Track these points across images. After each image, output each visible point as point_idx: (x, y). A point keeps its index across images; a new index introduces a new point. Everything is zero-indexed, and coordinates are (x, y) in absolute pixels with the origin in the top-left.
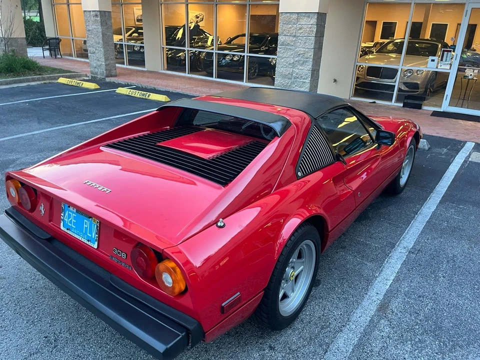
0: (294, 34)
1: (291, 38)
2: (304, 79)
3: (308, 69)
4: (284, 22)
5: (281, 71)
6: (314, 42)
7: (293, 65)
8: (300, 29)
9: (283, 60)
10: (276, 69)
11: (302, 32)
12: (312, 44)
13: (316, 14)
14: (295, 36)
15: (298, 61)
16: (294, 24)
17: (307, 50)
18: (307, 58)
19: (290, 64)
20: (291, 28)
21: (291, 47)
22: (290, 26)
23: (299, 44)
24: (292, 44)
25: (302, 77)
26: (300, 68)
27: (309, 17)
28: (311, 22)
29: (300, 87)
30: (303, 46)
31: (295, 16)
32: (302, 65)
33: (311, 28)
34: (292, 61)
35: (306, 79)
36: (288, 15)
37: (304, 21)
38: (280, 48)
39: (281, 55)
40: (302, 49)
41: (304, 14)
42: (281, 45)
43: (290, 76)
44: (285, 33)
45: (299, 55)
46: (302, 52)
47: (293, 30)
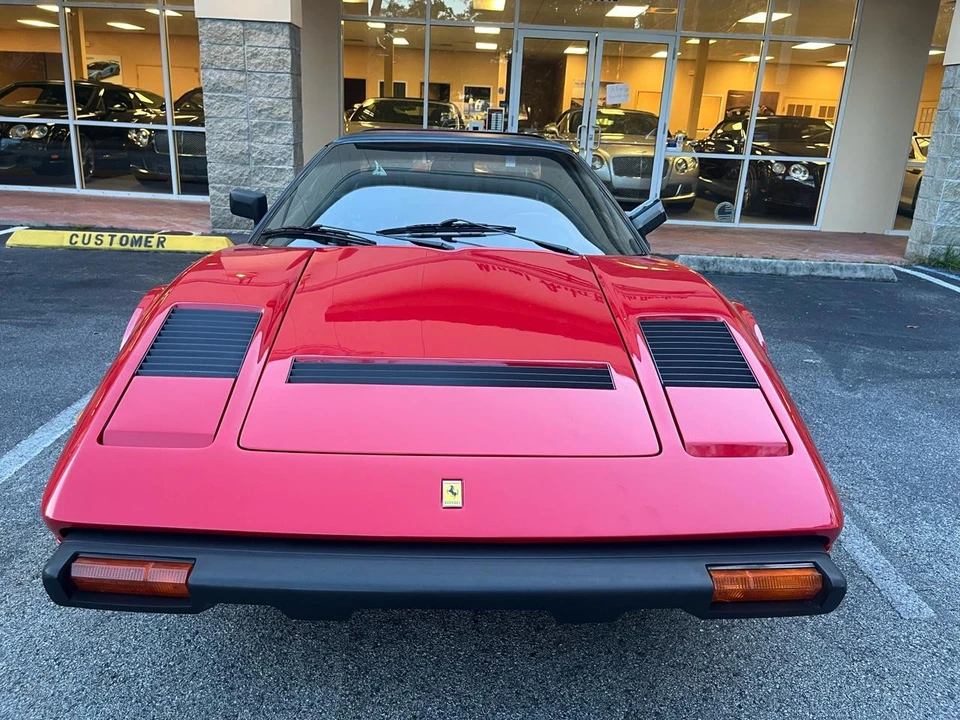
0: (239, 67)
1: (235, 75)
2: (279, 163)
3: (286, 141)
4: (213, 40)
5: (221, 149)
6: (290, 85)
7: (249, 134)
8: (254, 56)
9: (221, 124)
10: (207, 144)
11: (260, 64)
12: (287, 88)
13: (287, 31)
14: (242, 71)
15: (260, 125)
16: (238, 44)
17: (277, 101)
18: (280, 119)
19: (240, 132)
20: (230, 53)
21: (237, 96)
22: (228, 48)
23: (255, 88)
24: (239, 88)
25: (273, 159)
26: (267, 139)
27: (270, 31)
28: (279, 43)
29: (272, 181)
30: (268, 93)
31: (235, 28)
32: (269, 133)
33: (279, 54)
34: (245, 125)
35: (284, 163)
36: (220, 23)
37: (260, 40)
38: (210, 98)
39: (214, 113)
40: (266, 100)
41: (258, 25)
42: (210, 91)
43: (245, 158)
44: (217, 63)
45: (260, 111)
46: (266, 106)
47: (238, 57)
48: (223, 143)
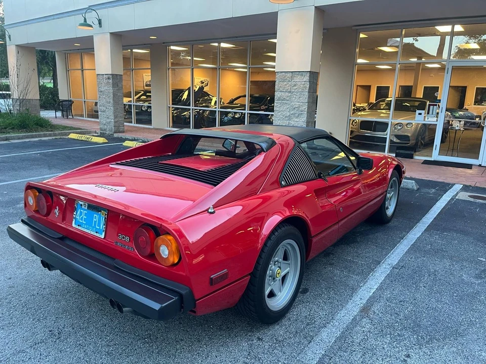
0: (289, 90)
1: (287, 94)
3: (303, 120)
4: (280, 80)
7: (289, 118)
8: (295, 85)
9: (279, 114)
10: (274, 122)
11: (297, 89)
12: (306, 98)
13: (309, 73)
14: (290, 92)
15: (294, 114)
16: (289, 81)
17: (301, 104)
18: (302, 111)
19: (286, 117)
20: (286, 85)
21: (287, 102)
22: (285, 83)
23: (294, 99)
24: (288, 99)
26: (296, 120)
27: (302, 75)
28: (305, 80)
30: (298, 101)
31: (289, 75)
32: (297, 117)
33: (304, 84)
34: (288, 114)
36: (283, 73)
37: (297, 79)
38: (277, 103)
39: (278, 109)
40: (297, 103)
41: (298, 73)
42: (277, 100)
44: (281, 89)
45: (294, 108)
46: (297, 106)
47: (289, 86)
48: (279, 122)
